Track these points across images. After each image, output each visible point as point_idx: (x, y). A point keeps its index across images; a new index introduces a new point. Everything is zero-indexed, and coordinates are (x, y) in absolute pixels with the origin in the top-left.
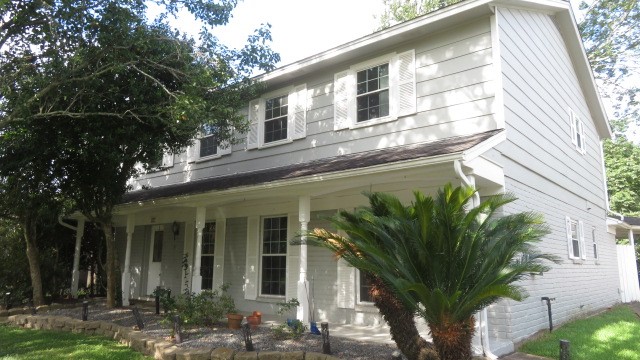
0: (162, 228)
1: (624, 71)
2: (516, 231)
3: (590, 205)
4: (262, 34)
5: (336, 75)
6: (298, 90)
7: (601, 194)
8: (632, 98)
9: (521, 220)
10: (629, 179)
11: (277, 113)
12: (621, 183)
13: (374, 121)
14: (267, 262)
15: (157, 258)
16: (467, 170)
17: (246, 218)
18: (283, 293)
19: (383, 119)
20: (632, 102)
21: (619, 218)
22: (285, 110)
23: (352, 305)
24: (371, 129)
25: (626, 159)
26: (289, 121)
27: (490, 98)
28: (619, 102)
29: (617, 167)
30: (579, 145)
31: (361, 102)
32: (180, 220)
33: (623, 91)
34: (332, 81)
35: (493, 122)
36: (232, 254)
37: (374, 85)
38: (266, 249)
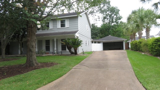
3: (88, 38)
7: (90, 36)
17: (42, 40)
19: (65, 27)
31: (61, 25)
37: (63, 23)
38: (46, 45)
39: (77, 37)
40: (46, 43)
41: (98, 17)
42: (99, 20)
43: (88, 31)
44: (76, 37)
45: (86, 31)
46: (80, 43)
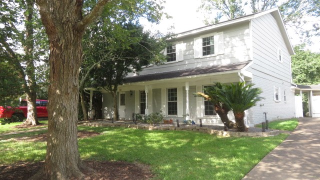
0: (124, 93)
1: (305, 22)
2: (255, 92)
3: (283, 81)
4: (172, 27)
5: (194, 39)
6: (180, 43)
7: (289, 77)
8: (307, 34)
9: (256, 89)
10: (304, 69)
11: (171, 51)
12: (301, 71)
13: (209, 56)
14: (169, 104)
15: (122, 104)
16: (241, 74)
17: (160, 89)
18: (176, 114)
19: (213, 55)
20: (308, 36)
21: (295, 86)
22: (175, 50)
23: (202, 116)
24: (208, 58)
25: (303, 61)
26: (177, 55)
27: (248, 50)
28: (302, 36)
29: (300, 64)
30: (280, 60)
31: (204, 49)
32: (133, 90)
33: (304, 31)
34: (193, 41)
35: (249, 58)
36: (156, 101)
37: (208, 43)
38: (169, 99)
39: (246, 78)
40: (169, 95)
41: (314, 26)
42: (316, 35)
43: (282, 62)
44: (243, 78)
45: (278, 64)
46: (254, 95)
